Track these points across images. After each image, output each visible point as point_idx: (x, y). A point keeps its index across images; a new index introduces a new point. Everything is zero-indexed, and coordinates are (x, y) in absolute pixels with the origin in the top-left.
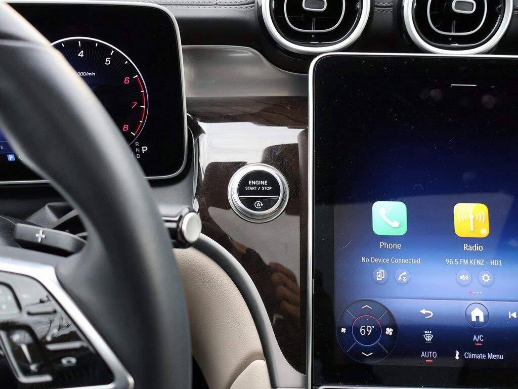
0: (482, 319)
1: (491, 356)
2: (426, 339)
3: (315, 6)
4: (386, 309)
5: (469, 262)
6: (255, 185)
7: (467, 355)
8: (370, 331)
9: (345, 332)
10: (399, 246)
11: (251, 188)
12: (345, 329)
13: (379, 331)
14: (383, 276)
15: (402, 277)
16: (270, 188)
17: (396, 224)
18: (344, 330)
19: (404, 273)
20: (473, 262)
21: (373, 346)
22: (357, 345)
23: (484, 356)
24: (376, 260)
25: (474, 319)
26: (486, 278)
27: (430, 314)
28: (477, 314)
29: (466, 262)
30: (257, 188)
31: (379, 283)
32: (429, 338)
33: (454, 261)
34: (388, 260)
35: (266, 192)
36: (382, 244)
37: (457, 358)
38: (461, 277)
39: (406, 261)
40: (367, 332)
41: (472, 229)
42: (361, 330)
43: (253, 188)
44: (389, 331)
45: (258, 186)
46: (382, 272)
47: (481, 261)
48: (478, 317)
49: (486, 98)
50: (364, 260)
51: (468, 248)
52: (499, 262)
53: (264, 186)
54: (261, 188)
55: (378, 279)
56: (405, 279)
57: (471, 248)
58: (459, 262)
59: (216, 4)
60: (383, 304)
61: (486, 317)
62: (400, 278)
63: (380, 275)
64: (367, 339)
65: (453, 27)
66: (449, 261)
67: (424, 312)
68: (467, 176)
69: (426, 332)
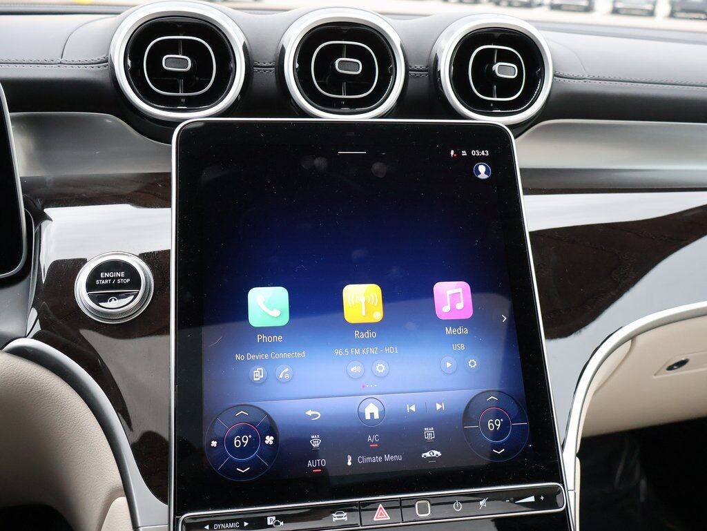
0: (376, 416)
1: (388, 458)
2: (313, 445)
3: (178, 65)
4: (266, 414)
5: (361, 351)
6: (109, 278)
7: (361, 460)
8: (247, 442)
9: (215, 445)
10: (280, 338)
11: (103, 282)
12: (216, 442)
13: (257, 441)
14: (261, 375)
15: (284, 374)
16: (128, 280)
17: (276, 313)
18: (214, 444)
19: (287, 370)
20: (366, 351)
21: (250, 460)
22: (231, 459)
23: (380, 458)
24: (253, 357)
25: (368, 417)
26: (381, 368)
27: (317, 416)
28: (372, 410)
29: (357, 352)
30: (112, 282)
31: (256, 383)
32: (316, 443)
33: (344, 351)
34: (266, 356)
35: (122, 286)
36: (260, 337)
37: (349, 464)
38: (352, 370)
39: (289, 355)
40: (243, 444)
41: (364, 314)
42: (235, 442)
43: (107, 281)
44: (269, 440)
45: (112, 279)
46: (260, 371)
47: (375, 350)
48: (372, 414)
49: (376, 167)
50: (238, 357)
51: (359, 335)
52: (395, 349)
53: (121, 278)
54: (116, 281)
55: (255, 379)
56: (287, 376)
57: (362, 336)
58: (350, 352)
59: (61, 63)
60: (262, 408)
61: (382, 414)
62: (281, 376)
63: (258, 374)
64: (243, 451)
65: (344, 89)
66: (338, 352)
67: (310, 413)
68: (357, 254)
69: (313, 437)
